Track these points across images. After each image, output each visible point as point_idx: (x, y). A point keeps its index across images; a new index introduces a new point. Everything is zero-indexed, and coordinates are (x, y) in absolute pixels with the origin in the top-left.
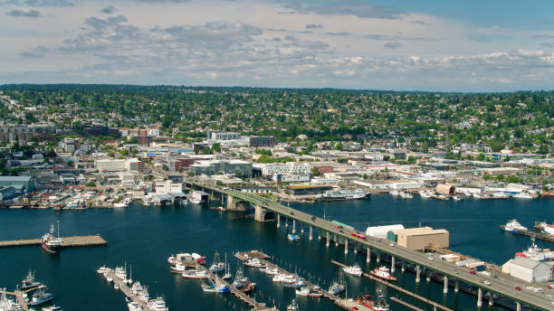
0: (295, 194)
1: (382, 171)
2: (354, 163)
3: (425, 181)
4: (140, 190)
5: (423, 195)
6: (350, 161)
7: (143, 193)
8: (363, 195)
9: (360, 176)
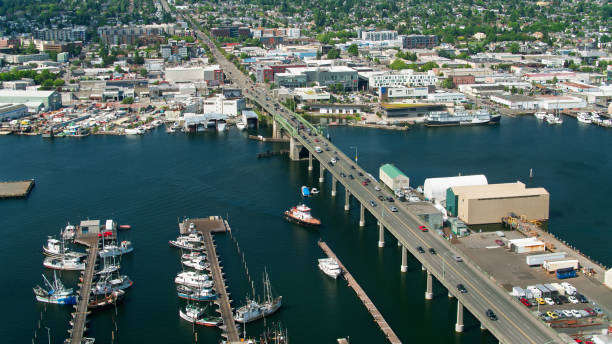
0: (389, 116)
1: (548, 82)
2: (518, 70)
3: (597, 98)
4: (174, 110)
5: (582, 118)
6: (512, 68)
7: (179, 112)
8: (487, 119)
9: (506, 89)
